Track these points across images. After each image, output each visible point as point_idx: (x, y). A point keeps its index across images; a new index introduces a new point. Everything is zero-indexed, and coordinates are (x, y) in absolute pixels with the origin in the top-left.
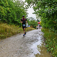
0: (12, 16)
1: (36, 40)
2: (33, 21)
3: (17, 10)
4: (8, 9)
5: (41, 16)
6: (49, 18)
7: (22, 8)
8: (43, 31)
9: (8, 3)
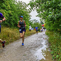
0: (14, 19)
1: (41, 45)
2: (37, 24)
3: (19, 12)
4: (10, 12)
5: (44, 18)
6: (53, 21)
8: (47, 34)
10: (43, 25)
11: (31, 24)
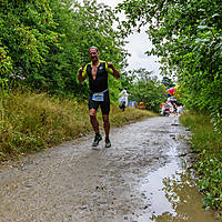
0: (65, 64)
2: (148, 85)
3: (85, 41)
4: (53, 36)
5: (177, 63)
6: (210, 72)
7: (104, 35)
9: (51, 15)
10: (171, 91)
11: (126, 85)
